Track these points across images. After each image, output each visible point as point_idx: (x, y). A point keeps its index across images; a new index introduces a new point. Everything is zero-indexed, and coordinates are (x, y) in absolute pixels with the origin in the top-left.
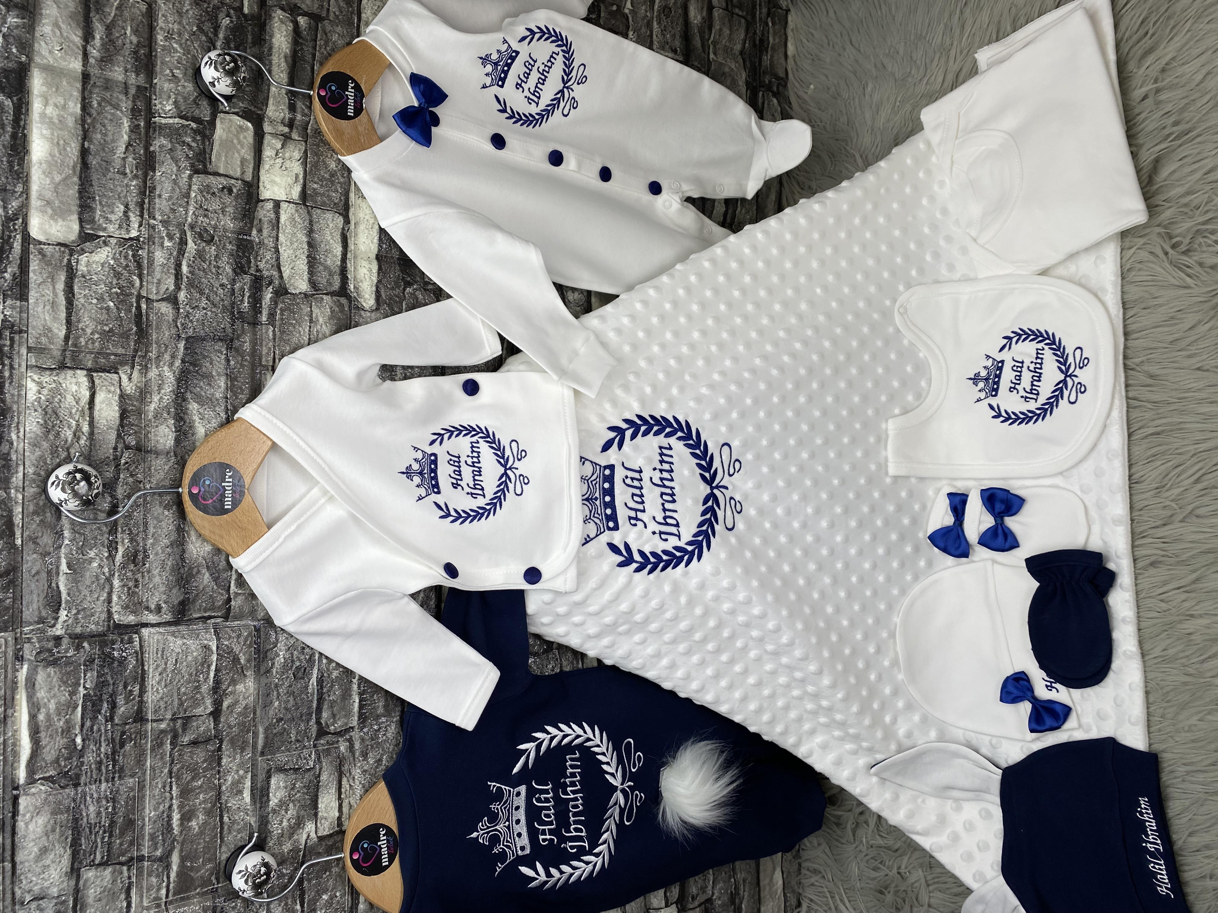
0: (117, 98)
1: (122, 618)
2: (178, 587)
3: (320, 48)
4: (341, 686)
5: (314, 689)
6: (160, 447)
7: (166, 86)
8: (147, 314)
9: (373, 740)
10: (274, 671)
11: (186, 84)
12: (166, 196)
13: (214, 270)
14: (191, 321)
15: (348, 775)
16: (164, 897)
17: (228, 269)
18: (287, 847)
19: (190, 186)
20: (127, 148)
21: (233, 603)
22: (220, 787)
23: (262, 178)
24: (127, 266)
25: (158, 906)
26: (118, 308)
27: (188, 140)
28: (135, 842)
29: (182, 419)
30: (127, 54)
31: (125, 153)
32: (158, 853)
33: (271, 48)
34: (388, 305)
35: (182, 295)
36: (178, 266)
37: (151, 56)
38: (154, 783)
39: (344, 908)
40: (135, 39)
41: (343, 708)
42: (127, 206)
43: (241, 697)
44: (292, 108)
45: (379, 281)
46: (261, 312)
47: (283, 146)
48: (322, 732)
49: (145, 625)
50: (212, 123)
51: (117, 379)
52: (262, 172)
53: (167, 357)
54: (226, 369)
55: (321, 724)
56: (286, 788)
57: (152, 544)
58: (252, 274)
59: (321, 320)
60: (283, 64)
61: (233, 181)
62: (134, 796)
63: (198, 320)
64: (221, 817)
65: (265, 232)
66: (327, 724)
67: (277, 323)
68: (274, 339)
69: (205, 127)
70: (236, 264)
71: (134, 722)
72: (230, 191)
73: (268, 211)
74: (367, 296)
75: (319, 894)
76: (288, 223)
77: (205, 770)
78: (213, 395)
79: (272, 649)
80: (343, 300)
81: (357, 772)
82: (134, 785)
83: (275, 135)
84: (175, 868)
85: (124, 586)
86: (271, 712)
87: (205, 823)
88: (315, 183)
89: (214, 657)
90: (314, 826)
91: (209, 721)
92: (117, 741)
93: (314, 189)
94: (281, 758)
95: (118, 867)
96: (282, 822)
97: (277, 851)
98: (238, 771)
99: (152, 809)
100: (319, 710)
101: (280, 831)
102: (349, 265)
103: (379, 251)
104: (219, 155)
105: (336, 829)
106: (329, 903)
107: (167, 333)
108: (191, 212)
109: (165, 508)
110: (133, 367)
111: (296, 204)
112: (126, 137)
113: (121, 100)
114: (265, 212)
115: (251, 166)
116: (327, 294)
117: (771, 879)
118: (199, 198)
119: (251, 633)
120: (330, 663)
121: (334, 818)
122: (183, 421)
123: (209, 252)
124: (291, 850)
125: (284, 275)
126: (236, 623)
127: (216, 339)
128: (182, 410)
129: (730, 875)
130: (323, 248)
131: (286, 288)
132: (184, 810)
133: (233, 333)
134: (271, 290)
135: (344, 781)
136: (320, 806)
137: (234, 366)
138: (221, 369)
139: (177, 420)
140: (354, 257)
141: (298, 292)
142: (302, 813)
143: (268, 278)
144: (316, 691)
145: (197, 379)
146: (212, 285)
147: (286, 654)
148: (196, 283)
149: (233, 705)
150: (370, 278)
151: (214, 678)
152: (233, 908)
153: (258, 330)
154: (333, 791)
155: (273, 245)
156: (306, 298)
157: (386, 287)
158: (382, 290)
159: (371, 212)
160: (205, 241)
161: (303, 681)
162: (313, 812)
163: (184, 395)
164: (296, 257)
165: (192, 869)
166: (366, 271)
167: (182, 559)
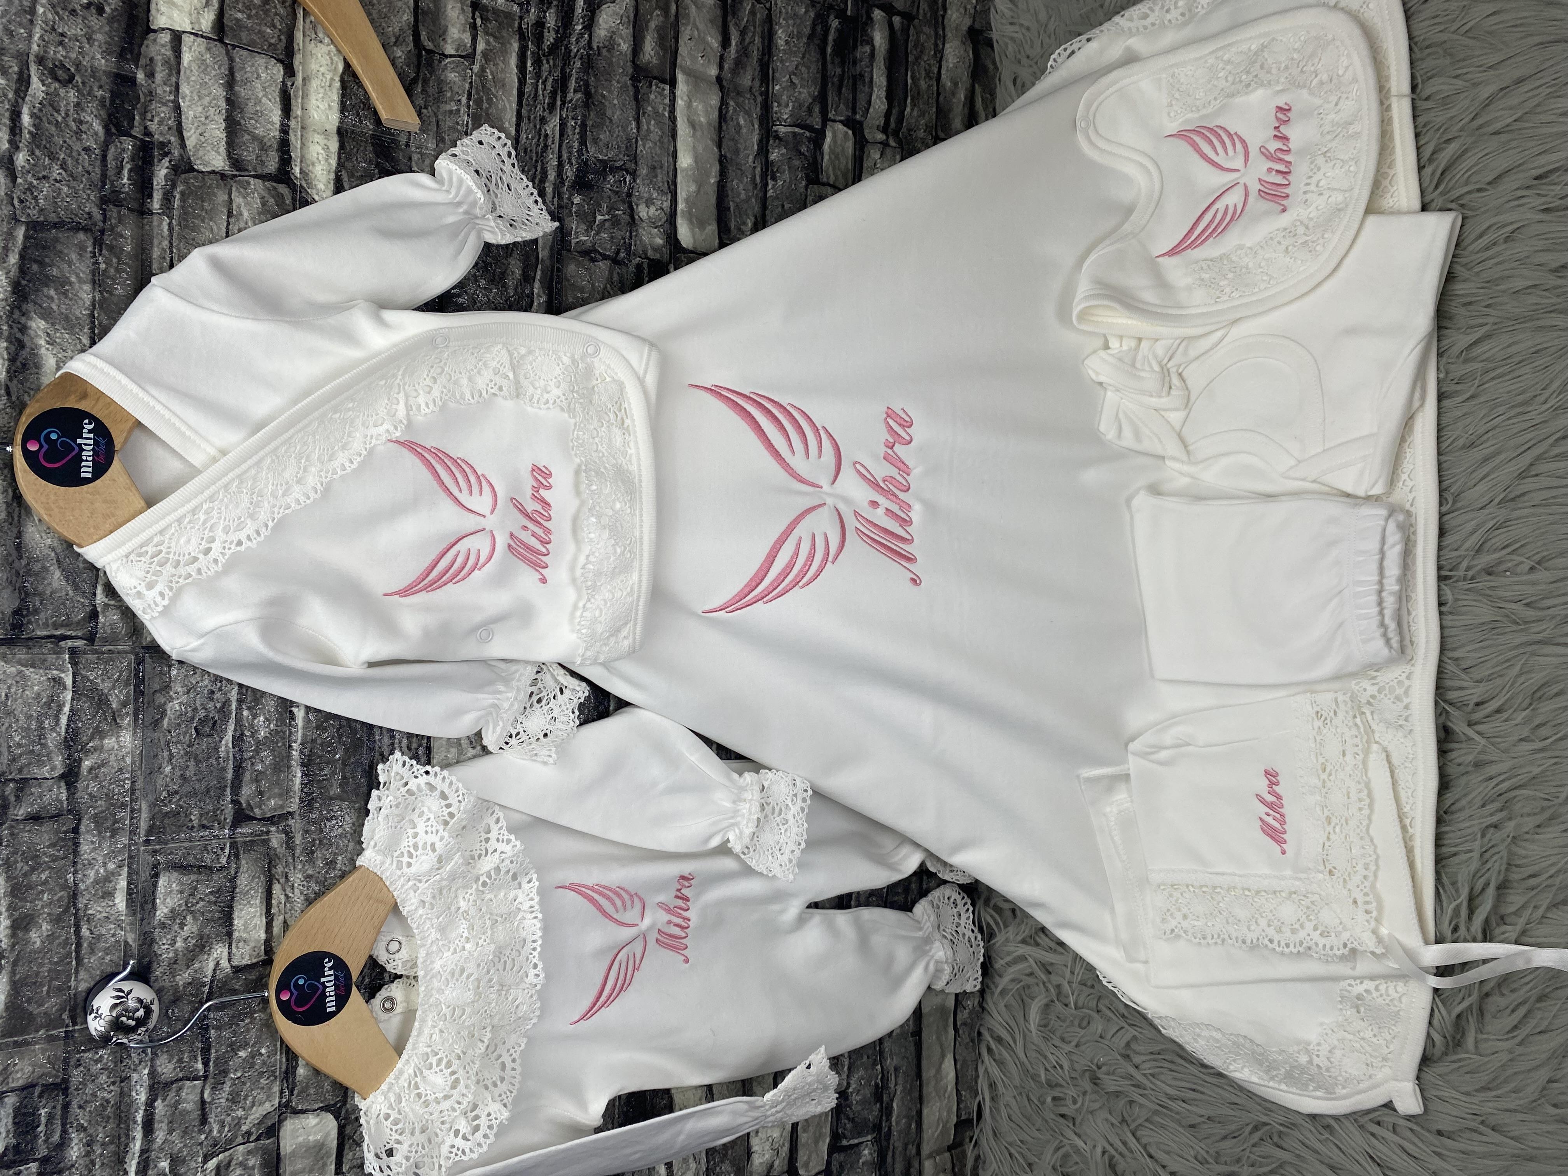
2: (11, 588)
4: (273, 750)
5: (228, 752)
9: (322, 832)
10: (166, 722)
13: (73, 125)
14: (35, 198)
15: (282, 881)
17: (97, 126)
18: (183, 978)
21: (101, 619)
22: (76, 884)
29: (20, 342)
35: (21, 159)
36: (15, 116)
39: (274, 1072)
41: (278, 783)
43: (112, 758)
45: (340, 164)
46: (150, 196)
48: (242, 816)
54: (94, 275)
55: (241, 804)
56: (181, 892)
58: (135, 137)
59: (246, 214)
63: (46, 199)
64: (78, 928)
65: (159, 77)
66: (249, 804)
67: (175, 212)
68: (171, 234)
70: (110, 120)
72: (100, 10)
73: (163, 46)
74: (321, 186)
75: (233, 1049)
76: (194, 67)
77: (52, 858)
78: (70, 310)
79: (162, 690)
80: (283, 189)
81: (297, 878)
86: (160, 782)
87: (51, 937)
88: (239, 11)
89: (69, 695)
90: (226, 951)
91: (59, 788)
93: (237, 20)
94: (177, 849)
96: (174, 941)
97: (167, 984)
98: (105, 864)
100: (237, 783)
101: (171, 955)
102: (292, 137)
103: (341, 122)
105: (263, 957)
106: (250, 1062)
108: (36, 37)
111: (207, 38)
114: (158, 47)
116: (255, 177)
117: (939, 1070)
118: (50, 16)
119: (129, 664)
120: (255, 716)
121: (258, 941)
122: (21, 345)
123: (66, 98)
124: (190, 984)
125: (187, 143)
126: (105, 648)
127: (78, 228)
128: (20, 330)
129: (875, 1060)
130: (250, 108)
131: (190, 162)
132: (16, 914)
133: (104, 221)
134: (167, 164)
135: (277, 889)
136: (236, 922)
137: (105, 270)
138: (84, 273)
139: (11, 342)
140: (302, 128)
141: (209, 169)
142: (207, 931)
143: (163, 145)
144: (231, 755)
145: (47, 286)
146: (70, 147)
147: (184, 699)
148: (44, 143)
149: (99, 767)
150: (327, 160)
151: (68, 725)
152: (96, 1062)
153: (145, 221)
154: (258, 902)
155: (172, 98)
156: (222, 179)
157: (351, 175)
158: (346, 179)
159: (329, 62)
160: (60, 81)
161: (210, 740)
162: (224, 930)
163: (24, 306)
164: (207, 118)
165: (29, 1001)
166: (319, 149)
167: (16, 547)
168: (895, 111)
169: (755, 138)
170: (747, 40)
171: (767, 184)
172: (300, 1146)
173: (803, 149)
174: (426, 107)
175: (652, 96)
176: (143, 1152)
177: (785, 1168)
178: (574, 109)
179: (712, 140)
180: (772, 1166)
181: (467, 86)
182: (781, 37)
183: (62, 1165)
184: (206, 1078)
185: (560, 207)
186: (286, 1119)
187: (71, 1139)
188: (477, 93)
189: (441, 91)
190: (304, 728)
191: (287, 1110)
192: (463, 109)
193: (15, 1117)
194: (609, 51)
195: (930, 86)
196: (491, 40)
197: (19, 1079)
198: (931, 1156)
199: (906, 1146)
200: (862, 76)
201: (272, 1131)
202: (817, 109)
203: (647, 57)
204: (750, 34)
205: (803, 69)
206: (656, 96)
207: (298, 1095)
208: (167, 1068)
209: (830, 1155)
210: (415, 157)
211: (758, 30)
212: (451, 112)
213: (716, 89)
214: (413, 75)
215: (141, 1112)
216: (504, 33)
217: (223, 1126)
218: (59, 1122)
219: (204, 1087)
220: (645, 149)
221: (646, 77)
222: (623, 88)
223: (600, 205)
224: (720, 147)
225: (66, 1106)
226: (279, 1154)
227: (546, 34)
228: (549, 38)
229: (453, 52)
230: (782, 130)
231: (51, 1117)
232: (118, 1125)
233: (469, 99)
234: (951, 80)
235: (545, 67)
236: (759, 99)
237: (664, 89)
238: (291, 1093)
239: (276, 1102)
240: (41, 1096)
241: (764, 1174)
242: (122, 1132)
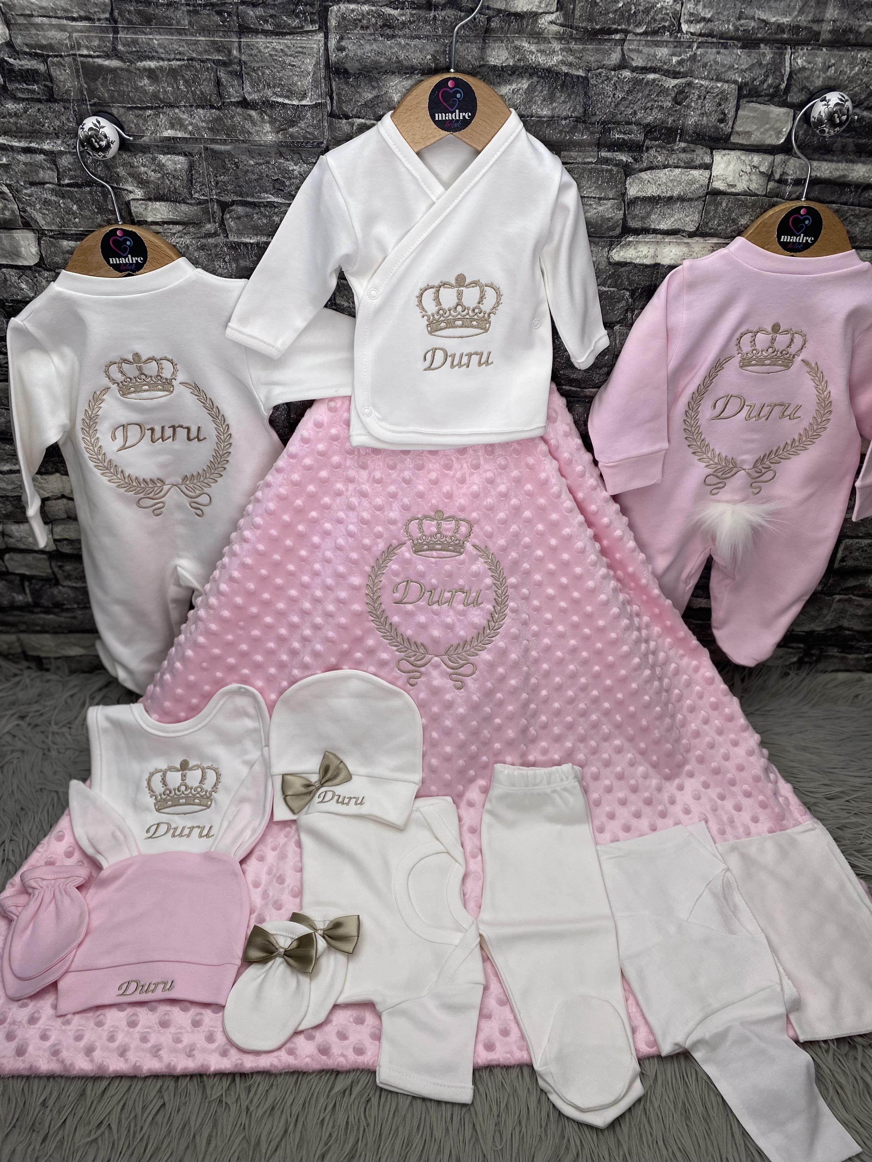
0: (809, 12)
1: (333, 13)
2: (360, 67)
3: (852, 210)
4: (266, 225)
5: (264, 198)
6: (488, 51)
7: (819, 60)
8: (610, 40)
9: (216, 255)
10: (282, 161)
11: (821, 79)
12: (719, 58)
13: (649, 105)
14: (603, 82)
15: (184, 231)
16: (81, 52)
17: (650, 119)
18: (121, 171)
19: (727, 82)
20: (764, 21)
21: (344, 121)
22: (178, 107)
23: (732, 153)
24: (655, 20)
25: (72, 48)
26: (616, 11)
27: (770, 81)
28: (131, 26)
29: (513, 73)
30: (850, 22)
31: (759, 19)
32: (120, 47)
33: (852, 162)
34: (613, 273)
35: (627, 74)
36: (654, 70)
37: (848, 46)
38: (183, 43)
39: (64, 226)
40: (863, 29)
41: (245, 227)
42: (710, 20)
43: (258, 128)
44: (798, 182)
45: (636, 266)
46: (609, 151)
47: (761, 173)
48: (224, 206)
49: (326, 37)
50: (784, 104)
51: (552, 10)
52: (738, 153)
53: (571, 59)
54: (558, 117)
55: (232, 206)
56: (175, 170)
57: (400, 43)
58: (644, 142)
59: (601, 208)
60: (837, 174)
61: (730, 123)
62: (172, 25)
63: (603, 88)
64: (151, 108)
65: (683, 156)
66: (232, 211)
67: (599, 166)
68: (585, 163)
69: (781, 97)
70: (654, 127)
71: (240, 25)
72: (721, 121)
73: (702, 159)
74: (622, 253)
75: (78, 202)
76: (690, 177)
77: (194, 93)
78: (535, 103)
79: (302, 159)
80: (618, 231)
82: (182, 25)
83: (772, 165)
84: (107, 63)
85: (363, 15)
86: (244, 157)
87: (145, 92)
88: (727, 204)
89: (296, 102)
90: (140, 197)
91: (238, 97)
92: (223, 8)
93: (721, 204)
94: (203, 167)
95: (109, 9)
96: (144, 166)
97: (118, 161)
98: (191, 124)
99: (160, 41)
100: (245, 204)
101: (136, 164)
102: (651, 236)
103: (663, 266)
104: (755, 110)
105: (136, 220)
106: (69, 211)
107: (592, 59)
108: (703, 83)
109: (433, 56)
110: (561, 25)
111: (708, 185)
112: (773, 20)
113: (807, 15)
114: (701, 155)
115: (744, 142)
116: (625, 214)
117: (75, 645)
118: (716, 90)
119: (316, 138)
121: (146, 217)
123: (666, 100)
124: (120, 175)
125: (643, 173)
126: (326, 124)
127: (585, 107)
128: (521, 73)
130: (667, 211)
131: (630, 174)
132: (158, 72)
133: (591, 123)
134: (629, 161)
135: (179, 228)
138: (559, 111)
139: (513, 68)
140: (657, 242)
141: (627, 186)
142: (152, 186)
143: (641, 158)
144: (262, 200)
145: (549, 88)
146: (636, 103)
147: (296, 173)
148: (637, 87)
149: (251, 120)
151: (277, 102)
152: (68, 119)
153: (593, 148)
154: (171, 217)
155: (671, 163)
156: (621, 194)
158: (627, 269)
160: (676, 96)
161: (271, 188)
162: (152, 197)
163: (536, 75)
164: (659, 185)
165: (105, 79)
166: (645, 252)
167: (386, 71)
172: (18, 242)
176: (12, 147)
177: (9, 546)
180: (10, 537)
184: (59, 185)
186: (35, 233)
187: (19, 104)
191: (40, 234)
193: (31, 70)
197: (56, 72)
198: (19, 639)
199: (25, 623)
201: (27, 225)
207: (50, 241)
208: (65, 161)
209: (18, 574)
215: (37, 146)
217: (30, 196)
218: (30, 97)
219: (53, 184)
225: (39, 101)
226: (13, 229)
231: (33, 92)
232: (28, 132)
238: (51, 237)
240: (45, 86)
241: (6, 532)
242: (24, 134)
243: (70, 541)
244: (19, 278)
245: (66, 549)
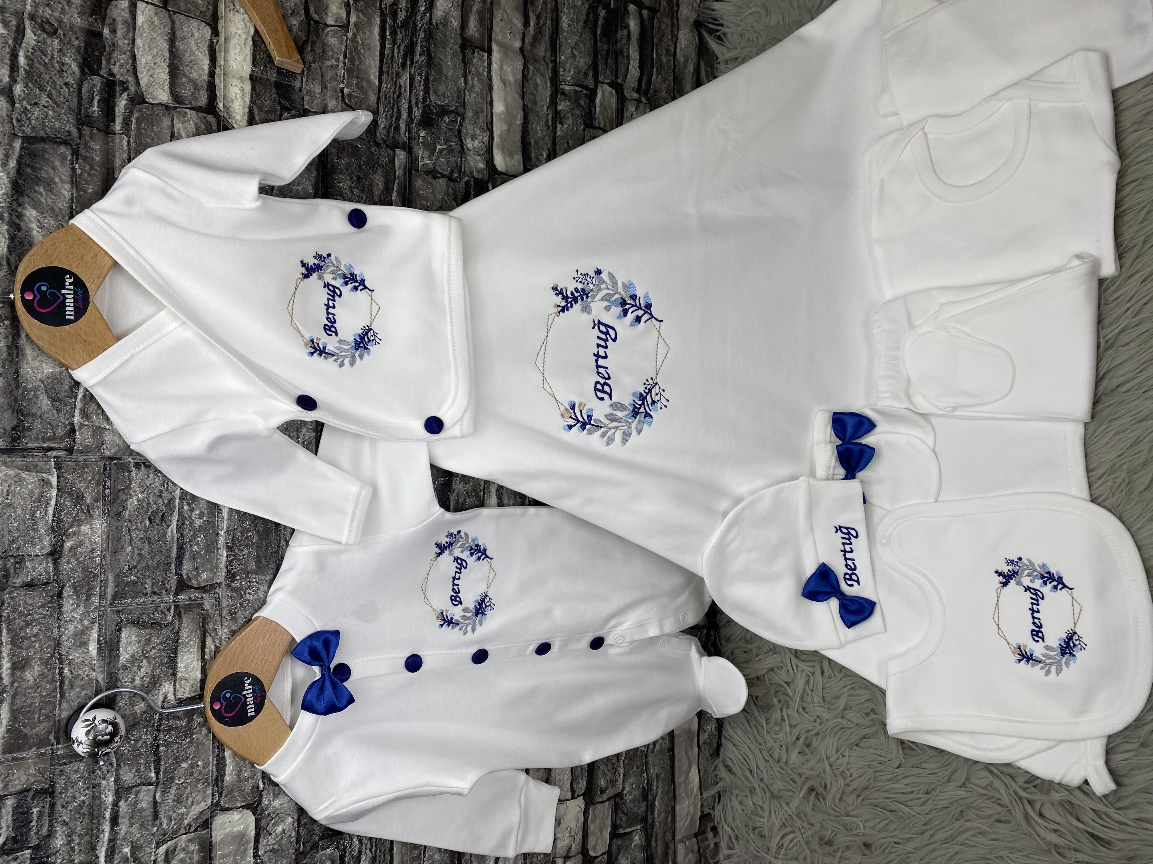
2: (10, 411)
4: (206, 536)
5: (173, 537)
9: (242, 597)
10: (127, 514)
13: (56, 66)
15: (213, 634)
17: (75, 67)
18: (140, 708)
21: (78, 435)
22: (60, 636)
29: (17, 226)
35: (18, 89)
36: (14, 56)
39: (207, 779)
41: (209, 561)
43: (87, 540)
45: (252, 101)
46: (113, 121)
48: (183, 585)
54: (72, 178)
55: (182, 576)
56: (139, 642)
58: (103, 77)
59: (184, 135)
63: (37, 119)
64: (61, 670)
65: (120, 33)
66: (188, 576)
67: (132, 133)
68: (129, 149)
70: (84, 63)
73: (123, 10)
74: (238, 117)
75: (178, 760)
76: (146, 26)
77: (43, 616)
78: (54, 202)
79: (124, 489)
80: (211, 118)
81: (224, 632)
86: (123, 559)
87: (42, 675)
89: (54, 492)
90: (172, 687)
91: (47, 562)
94: (135, 610)
96: (134, 680)
97: (128, 712)
98: (82, 621)
100: (180, 560)
102: (217, 81)
103: (253, 70)
105: (199, 692)
106: (190, 772)
111: (155, 5)
114: (119, 11)
116: (190, 108)
117: (687, 777)
119: (99, 470)
120: (192, 510)
121: (195, 680)
122: (19, 228)
123: (52, 45)
124: (145, 712)
125: (141, 82)
126: (81, 458)
127: (60, 142)
128: (18, 217)
129: (642, 770)
130: (187, 58)
131: (143, 96)
132: (15, 659)
133: (80, 138)
134: (126, 97)
135: (209, 641)
136: (179, 666)
137: (80, 175)
138: (65, 175)
139: (11, 226)
140: (225, 74)
141: (157, 102)
142: (158, 671)
143: (122, 83)
144: (175, 539)
146: (54, 82)
147: (140, 496)
148: (35, 78)
149: (77, 548)
150: (242, 98)
151: (54, 516)
152: (76, 772)
153: (110, 139)
154: (195, 650)
155: (130, 48)
156: (166, 110)
157: (260, 110)
158: (256, 112)
159: (244, 26)
160: (47, 33)
161: (160, 527)
162: (171, 672)
163: (21, 199)
164: (155, 64)
165: (25, 725)
166: (237, 90)
167: (15, 379)
168: (645, 77)
169: (548, 93)
170: (542, 23)
171: (556, 127)
172: (227, 835)
173: (582, 102)
174: (314, 62)
175: (475, 61)
176: (110, 841)
177: (580, 850)
178: (420, 67)
179: (518, 94)
180: (570, 848)
181: (343, 48)
182: (565, 22)
183: (49, 851)
184: (157, 783)
185: (410, 138)
186: (216, 815)
187: (56, 832)
188: (351, 53)
189: (324, 52)
190: (229, 519)
191: (217, 808)
192: (341, 65)
193: (14, 815)
194: (444, 26)
195: (669, 61)
196: (361, 15)
197: (17, 785)
199: (665, 832)
200: (621, 51)
201: (207, 824)
202: (591, 74)
203: (471, 32)
204: (544, 18)
205: (581, 45)
206: (478, 60)
207: (226, 797)
208: (128, 777)
209: (611, 840)
210: (307, 98)
211: (549, 15)
212: (332, 66)
213: (520, 57)
214: (304, 38)
215: (109, 810)
216: (369, 10)
217: (170, 820)
218: (47, 818)
219: (155, 791)
220: (471, 98)
221: (470, 46)
222: (454, 54)
223: (439, 138)
224: (523, 99)
225: (52, 806)
226: (211, 842)
227: (399, 12)
228: (402, 16)
229: (333, 23)
230: (567, 88)
231: (41, 814)
232: (91, 821)
233: (345, 57)
234: (684, 57)
235: (399, 36)
236: (550, 65)
237: (483, 56)
238: (221, 795)
239: (209, 803)
240: (33, 799)
241: (565, 855)
242: (95, 826)
243: (574, 780)
244: (270, 834)
245: (582, 785)
